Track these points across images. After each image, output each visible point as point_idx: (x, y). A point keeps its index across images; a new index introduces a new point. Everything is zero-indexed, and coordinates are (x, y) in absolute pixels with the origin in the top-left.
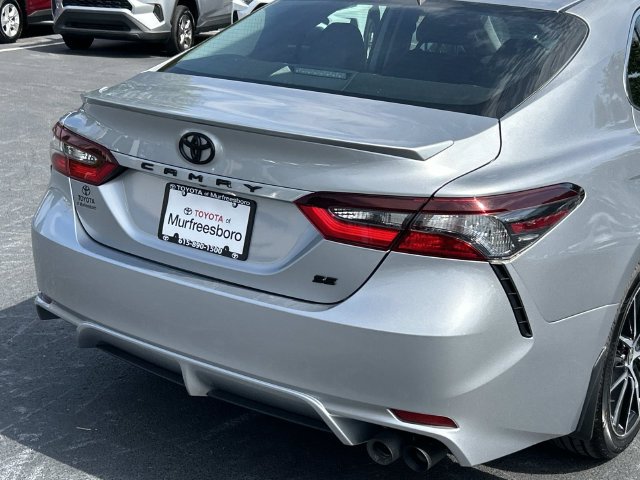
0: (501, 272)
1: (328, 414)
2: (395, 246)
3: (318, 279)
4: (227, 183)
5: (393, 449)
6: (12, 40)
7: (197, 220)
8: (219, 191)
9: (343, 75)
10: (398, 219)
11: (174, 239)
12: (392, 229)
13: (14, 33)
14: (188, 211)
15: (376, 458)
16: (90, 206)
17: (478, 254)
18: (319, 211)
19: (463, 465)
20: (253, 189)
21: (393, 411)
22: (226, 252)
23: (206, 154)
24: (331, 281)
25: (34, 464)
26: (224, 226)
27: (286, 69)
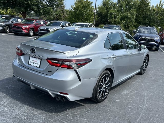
0: (76, 71)
1: (50, 92)
2: (60, 66)
3: (49, 71)
4: (37, 56)
5: (59, 98)
6: (32, 36)
7: (33, 62)
8: (36, 57)
9: (60, 41)
10: (61, 62)
11: (30, 65)
12: (60, 64)
13: (32, 35)
14: (32, 60)
15: (57, 100)
16: (20, 59)
17: (72, 68)
18: (49, 61)
19: (70, 101)
20: (40, 57)
21: (59, 92)
22: (37, 67)
23: (34, 51)
24: (51, 72)
25: (9, 99)
26: (37, 63)
27: (52, 40)
